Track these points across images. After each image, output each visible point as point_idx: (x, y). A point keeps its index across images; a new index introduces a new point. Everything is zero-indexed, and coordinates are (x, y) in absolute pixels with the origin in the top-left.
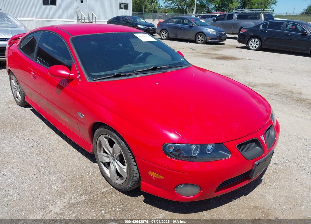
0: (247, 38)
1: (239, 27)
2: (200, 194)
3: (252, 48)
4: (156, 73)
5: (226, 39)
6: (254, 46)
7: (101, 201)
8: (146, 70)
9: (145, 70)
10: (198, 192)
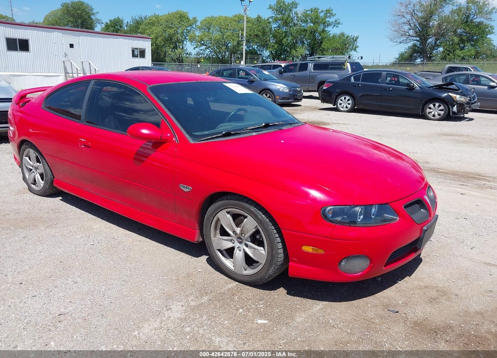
0: (334, 96)
1: (317, 81)
2: (370, 269)
3: (342, 109)
4: (273, 130)
5: (303, 99)
6: (345, 106)
7: (232, 300)
8: (258, 128)
9: (256, 127)
10: (367, 267)
